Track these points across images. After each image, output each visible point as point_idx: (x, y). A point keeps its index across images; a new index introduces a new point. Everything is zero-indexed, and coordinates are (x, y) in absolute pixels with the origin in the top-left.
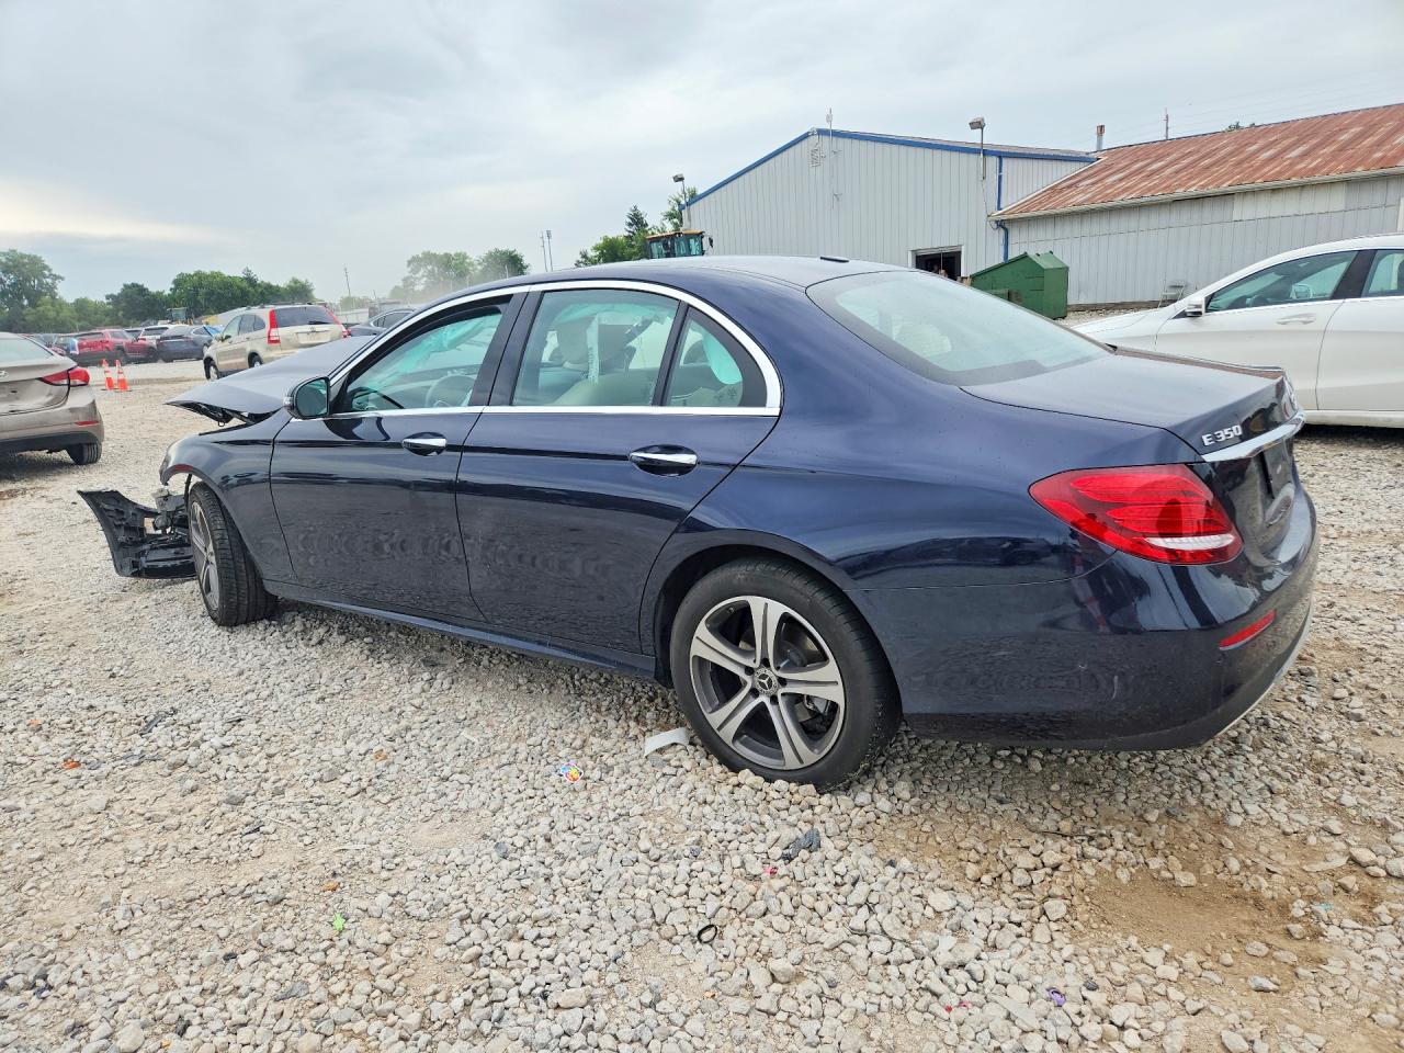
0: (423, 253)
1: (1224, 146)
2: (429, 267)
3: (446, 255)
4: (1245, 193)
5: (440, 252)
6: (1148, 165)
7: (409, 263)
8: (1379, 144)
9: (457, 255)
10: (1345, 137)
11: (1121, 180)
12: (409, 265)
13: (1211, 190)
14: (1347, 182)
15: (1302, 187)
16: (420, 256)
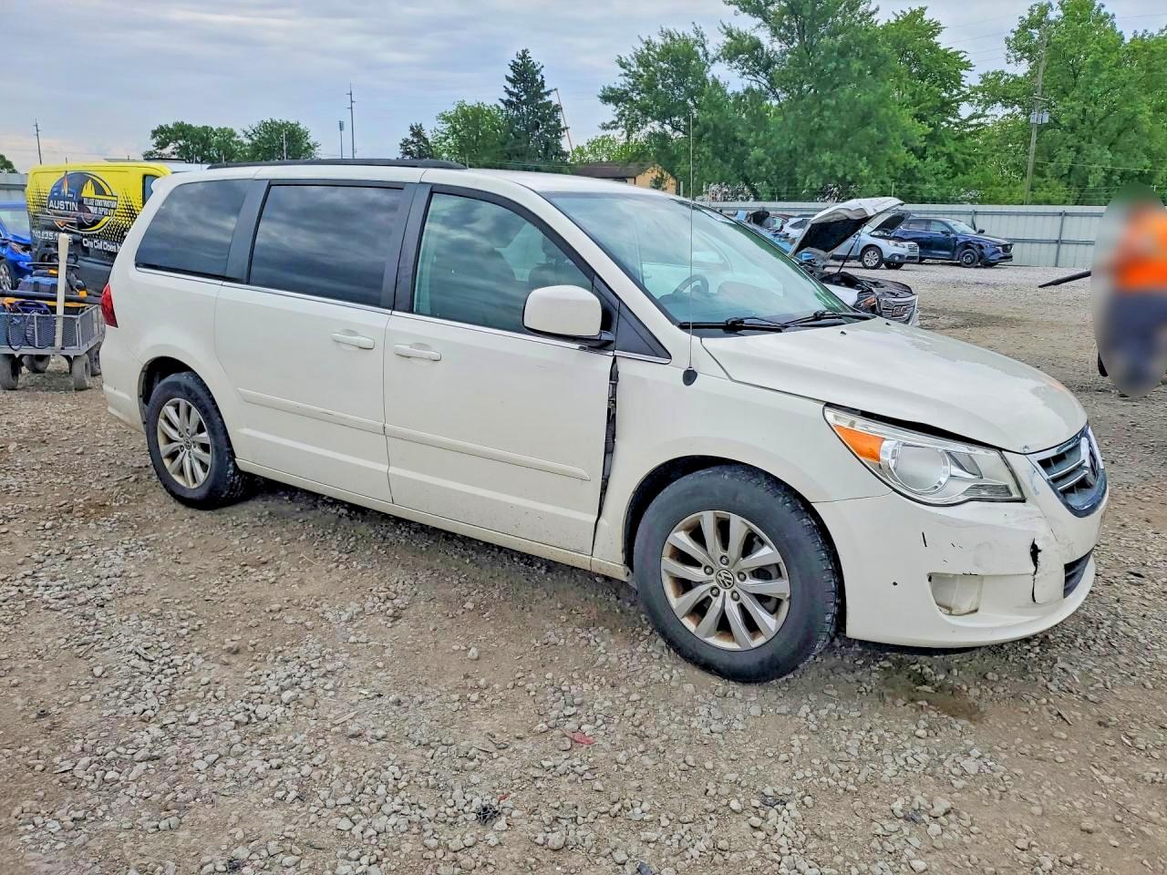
0: (175, 125)
2: (181, 142)
3: (205, 128)
7: (155, 133)
9: (223, 131)
12: (153, 137)
16: (171, 126)
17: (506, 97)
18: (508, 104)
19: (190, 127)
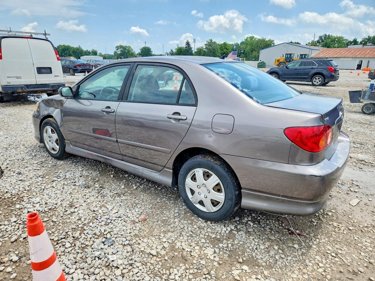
1: (338, 51)
2: (121, 49)
4: (341, 57)
5: (124, 45)
6: (329, 52)
7: (116, 47)
8: (356, 53)
9: (129, 46)
10: (352, 52)
11: (326, 54)
13: (338, 57)
14: (352, 57)
15: (347, 57)
16: (119, 46)
17: (185, 47)
18: (186, 47)
19: (123, 46)
